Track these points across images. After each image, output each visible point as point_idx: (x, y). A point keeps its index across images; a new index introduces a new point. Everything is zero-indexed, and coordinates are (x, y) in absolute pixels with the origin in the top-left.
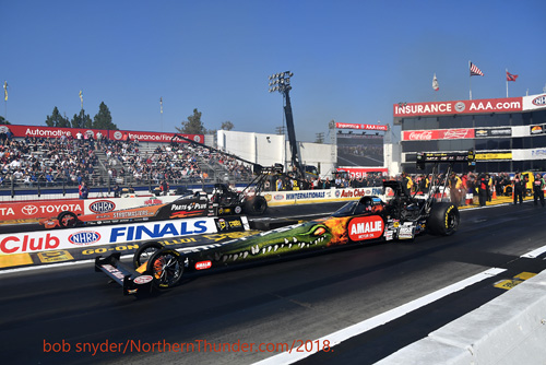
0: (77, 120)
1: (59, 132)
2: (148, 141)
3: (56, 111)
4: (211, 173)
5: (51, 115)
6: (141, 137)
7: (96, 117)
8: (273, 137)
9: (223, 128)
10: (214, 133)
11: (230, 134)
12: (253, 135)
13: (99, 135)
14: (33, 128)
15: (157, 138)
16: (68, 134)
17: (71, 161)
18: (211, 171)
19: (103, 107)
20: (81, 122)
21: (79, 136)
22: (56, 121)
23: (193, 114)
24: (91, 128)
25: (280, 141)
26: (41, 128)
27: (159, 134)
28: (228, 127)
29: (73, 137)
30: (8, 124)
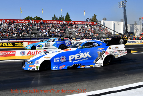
0: (60, 18)
1: (56, 22)
2: (80, 24)
3: (55, 16)
4: (99, 34)
5: (53, 17)
6: (78, 23)
7: (65, 17)
8: (120, 23)
9: (103, 20)
10: (100, 21)
11: (106, 22)
12: (113, 22)
13: (66, 22)
14: (49, 21)
15: (83, 23)
16: (58, 22)
17: (59, 30)
18: (99, 33)
19: (67, 14)
20: (61, 19)
21: (61, 23)
22: (55, 19)
23: (94, 15)
24: (64, 21)
25: (122, 24)
26: (51, 21)
27: (83, 22)
28: (105, 19)
29: (59, 23)
30: (43, 20)
